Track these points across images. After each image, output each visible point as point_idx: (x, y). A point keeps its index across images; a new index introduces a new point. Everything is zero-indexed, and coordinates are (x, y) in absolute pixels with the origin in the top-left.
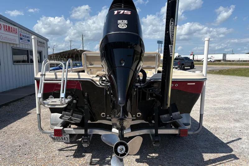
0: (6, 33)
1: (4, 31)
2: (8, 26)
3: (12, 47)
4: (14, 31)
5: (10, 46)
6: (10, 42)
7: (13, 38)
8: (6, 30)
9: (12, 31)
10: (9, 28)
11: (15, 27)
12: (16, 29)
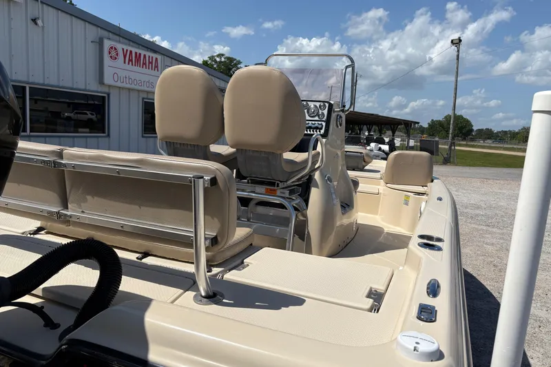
0: (130, 67)
1: (125, 63)
2: (136, 53)
3: (143, 99)
4: (152, 63)
5: (139, 96)
6: (137, 87)
7: (146, 78)
8: (130, 60)
9: (144, 64)
10: (138, 57)
11: (155, 56)
12: (156, 59)
